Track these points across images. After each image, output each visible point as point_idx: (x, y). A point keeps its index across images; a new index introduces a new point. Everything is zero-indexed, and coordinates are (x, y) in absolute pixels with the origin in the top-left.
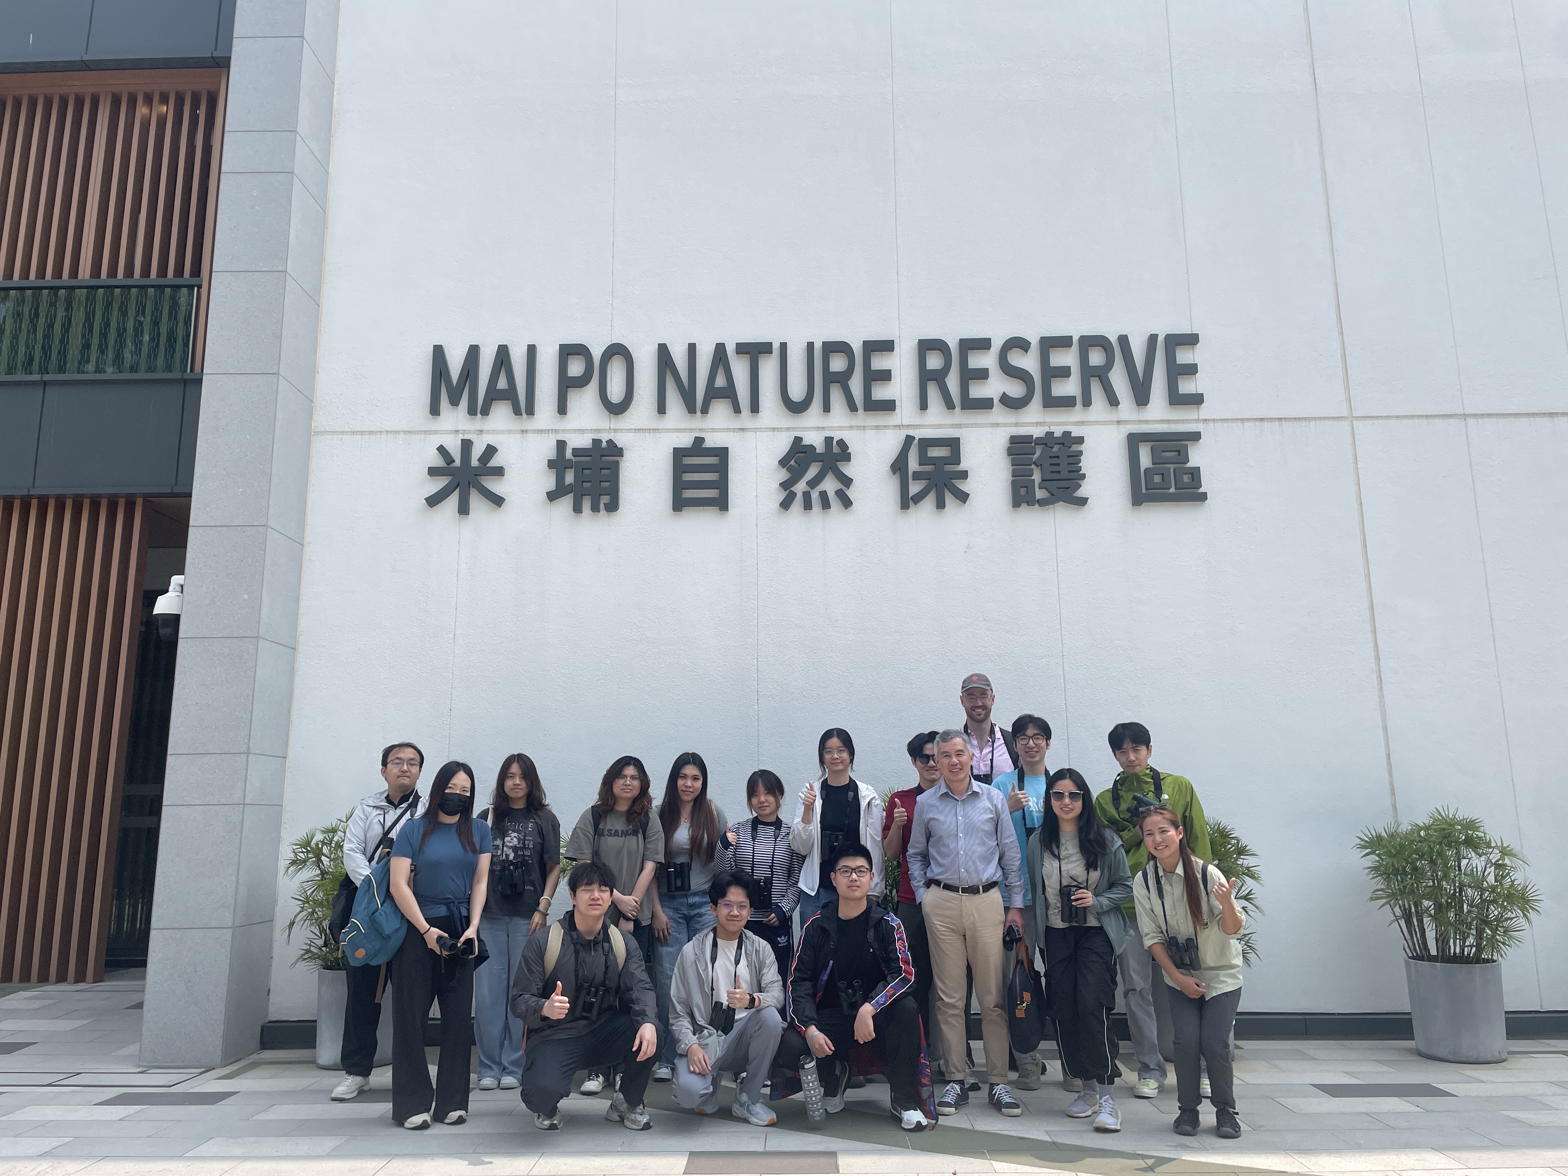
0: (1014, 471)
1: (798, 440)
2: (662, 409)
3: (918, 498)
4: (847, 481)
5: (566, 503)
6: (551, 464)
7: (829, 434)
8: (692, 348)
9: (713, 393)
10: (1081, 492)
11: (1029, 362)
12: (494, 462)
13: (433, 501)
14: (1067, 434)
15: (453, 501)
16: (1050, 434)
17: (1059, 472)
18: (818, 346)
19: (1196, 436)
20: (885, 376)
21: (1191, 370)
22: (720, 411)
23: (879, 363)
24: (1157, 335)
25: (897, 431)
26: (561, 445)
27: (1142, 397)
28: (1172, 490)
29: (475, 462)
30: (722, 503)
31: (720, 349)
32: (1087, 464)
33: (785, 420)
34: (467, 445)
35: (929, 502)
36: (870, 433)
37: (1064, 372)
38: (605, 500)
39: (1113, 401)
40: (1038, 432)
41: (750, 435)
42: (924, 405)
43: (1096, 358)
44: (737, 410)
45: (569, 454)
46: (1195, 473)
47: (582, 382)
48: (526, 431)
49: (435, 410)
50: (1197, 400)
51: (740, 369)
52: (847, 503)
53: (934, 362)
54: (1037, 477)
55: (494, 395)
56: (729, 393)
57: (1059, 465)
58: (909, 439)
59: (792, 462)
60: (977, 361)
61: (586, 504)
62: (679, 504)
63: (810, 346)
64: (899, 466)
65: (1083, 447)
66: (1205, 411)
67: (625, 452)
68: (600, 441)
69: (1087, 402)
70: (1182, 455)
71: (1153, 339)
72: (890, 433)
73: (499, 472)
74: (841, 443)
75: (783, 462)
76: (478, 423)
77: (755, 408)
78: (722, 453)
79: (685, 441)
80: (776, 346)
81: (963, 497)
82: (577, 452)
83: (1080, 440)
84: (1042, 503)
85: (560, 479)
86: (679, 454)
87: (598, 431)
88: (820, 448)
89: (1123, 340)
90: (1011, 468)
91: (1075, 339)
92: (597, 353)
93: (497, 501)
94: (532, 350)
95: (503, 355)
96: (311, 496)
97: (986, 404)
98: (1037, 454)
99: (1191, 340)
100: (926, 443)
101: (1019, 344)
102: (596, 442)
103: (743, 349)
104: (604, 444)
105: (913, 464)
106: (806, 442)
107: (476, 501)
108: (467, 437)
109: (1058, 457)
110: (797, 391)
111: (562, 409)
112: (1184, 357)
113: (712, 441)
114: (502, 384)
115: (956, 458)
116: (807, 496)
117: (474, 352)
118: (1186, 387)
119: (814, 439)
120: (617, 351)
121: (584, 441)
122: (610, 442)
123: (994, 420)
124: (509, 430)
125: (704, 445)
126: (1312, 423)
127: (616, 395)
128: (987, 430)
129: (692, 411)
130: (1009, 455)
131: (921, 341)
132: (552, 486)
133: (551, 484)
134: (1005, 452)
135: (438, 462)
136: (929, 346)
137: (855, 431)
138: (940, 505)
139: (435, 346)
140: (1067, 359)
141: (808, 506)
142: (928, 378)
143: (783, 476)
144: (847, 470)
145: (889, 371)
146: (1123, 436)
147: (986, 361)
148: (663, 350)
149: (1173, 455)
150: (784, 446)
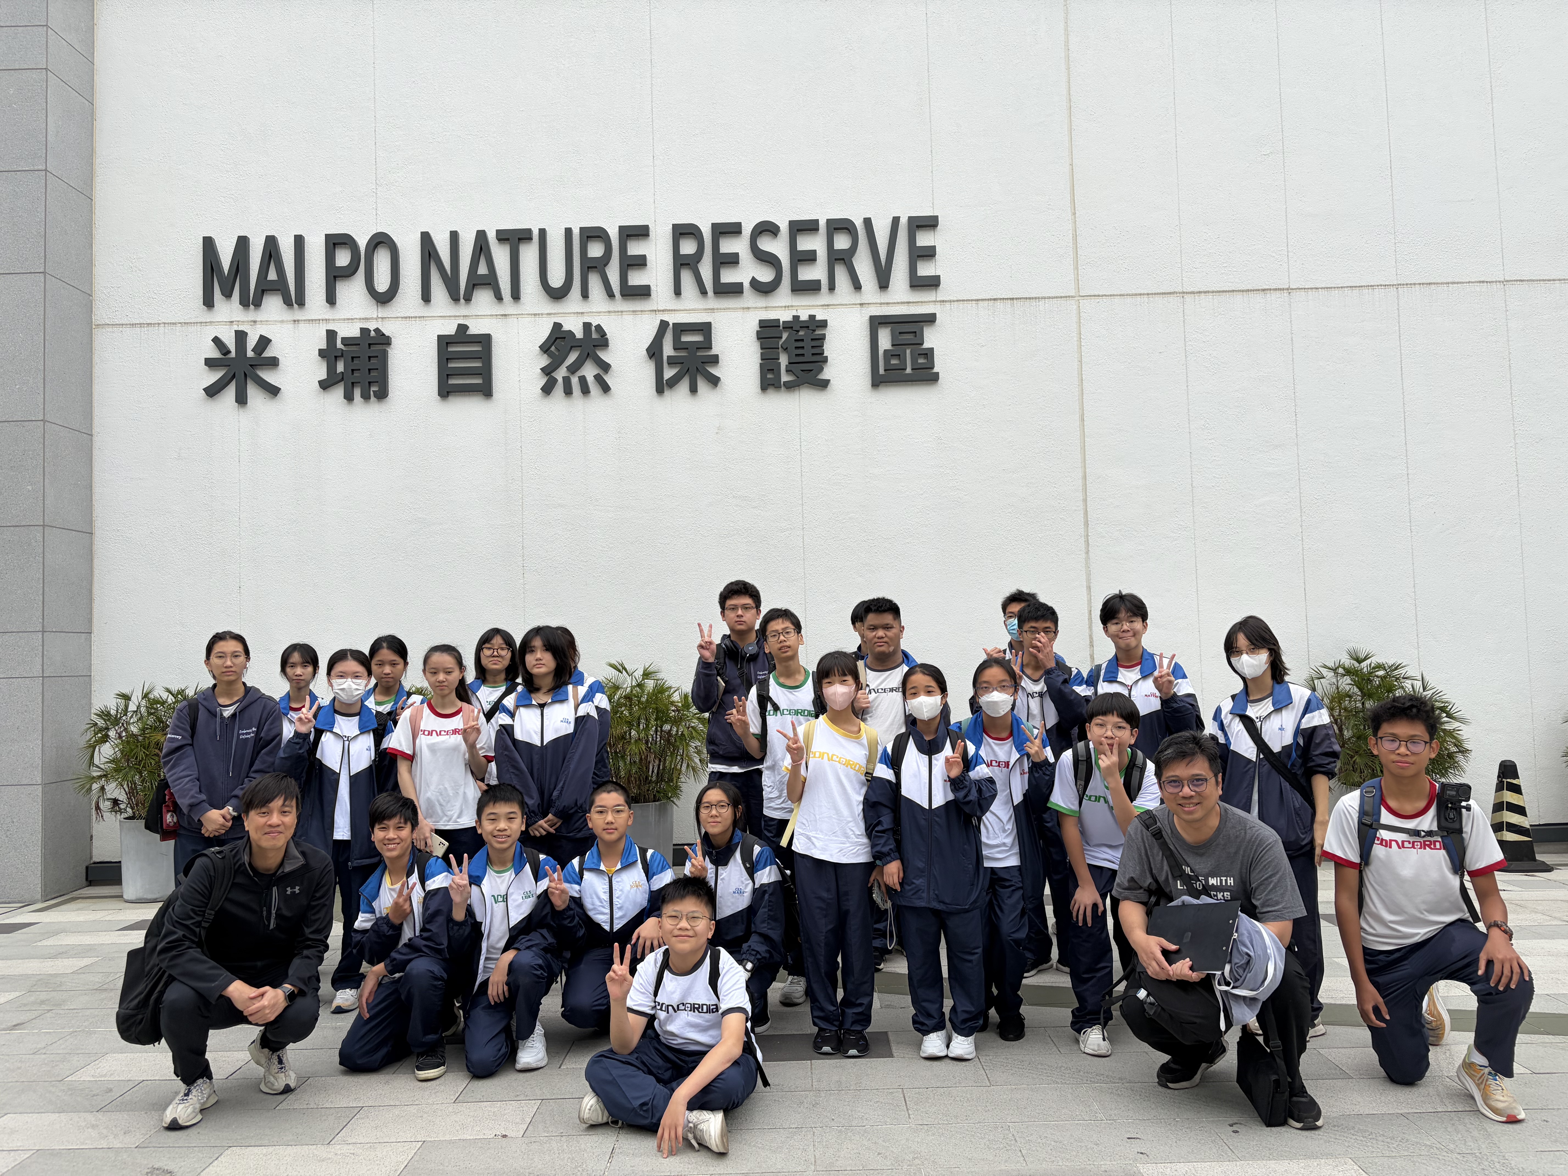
0: (762, 353)
1: (557, 326)
3: (673, 383)
4: (605, 367)
5: (338, 392)
6: (322, 353)
7: (587, 320)
8: (454, 237)
9: (476, 282)
10: (826, 375)
11: (778, 247)
12: (268, 353)
13: (212, 391)
14: (812, 317)
15: (230, 393)
16: (796, 318)
17: (804, 355)
18: (576, 232)
19: (931, 319)
20: (640, 262)
21: (929, 253)
22: (483, 298)
23: (635, 249)
24: (899, 218)
25: (653, 315)
26: (331, 335)
27: (883, 282)
28: (909, 370)
29: (250, 354)
30: (486, 390)
31: (481, 236)
32: (830, 349)
33: (545, 305)
34: (241, 336)
35: (684, 386)
36: (627, 319)
37: (810, 257)
38: (374, 388)
39: (857, 286)
40: (785, 316)
41: (512, 321)
42: (678, 292)
43: (842, 242)
44: (499, 297)
45: (339, 345)
46: (929, 354)
47: (348, 272)
48: (298, 321)
49: (208, 302)
50: (933, 283)
51: (501, 256)
52: (606, 388)
53: (688, 248)
54: (784, 360)
55: (265, 288)
56: (490, 282)
58: (664, 325)
59: (553, 349)
60: (728, 246)
61: (357, 393)
62: (446, 391)
63: (568, 232)
64: (654, 351)
65: (827, 331)
66: (942, 293)
67: (394, 340)
68: (368, 330)
69: (832, 288)
70: (918, 336)
71: (896, 221)
72: (646, 317)
73: (274, 363)
74: (599, 328)
75: (545, 348)
76: (252, 314)
77: (516, 296)
78: (485, 340)
79: (450, 329)
80: (535, 232)
81: (714, 381)
82: (346, 341)
83: (824, 324)
84: (790, 387)
85: (331, 369)
86: (444, 342)
87: (366, 319)
88: (579, 334)
89: (868, 222)
90: (760, 351)
91: (822, 223)
92: (362, 243)
93: (273, 391)
94: (299, 241)
95: (271, 246)
96: (97, 388)
97: (735, 290)
98: (784, 337)
99: (929, 223)
100: (681, 329)
101: (767, 229)
102: (365, 331)
103: (504, 236)
104: (373, 334)
105: (668, 350)
106: (566, 327)
107: (253, 392)
108: (241, 328)
109: (803, 340)
110: (556, 279)
111: (331, 299)
112: (924, 240)
113: (475, 329)
114: (272, 275)
115: (707, 344)
116: (567, 382)
117: (243, 243)
118: (925, 270)
119: (574, 326)
120: (381, 241)
121: (352, 331)
122: (377, 330)
123: (746, 306)
124: (282, 322)
125: (467, 333)
126: (1042, 302)
127: (382, 283)
128: (739, 314)
129: (455, 298)
130: (758, 338)
131: (675, 227)
132: (323, 375)
133: (322, 373)
134: (754, 335)
135: (215, 354)
136: (682, 232)
137: (613, 317)
138: (694, 390)
139: (204, 238)
140: (815, 243)
141: (568, 391)
142: (681, 263)
143: (544, 361)
144: (604, 356)
145: (644, 257)
146: (867, 318)
147: (738, 246)
148: (426, 238)
149: (910, 336)
150: (544, 332)
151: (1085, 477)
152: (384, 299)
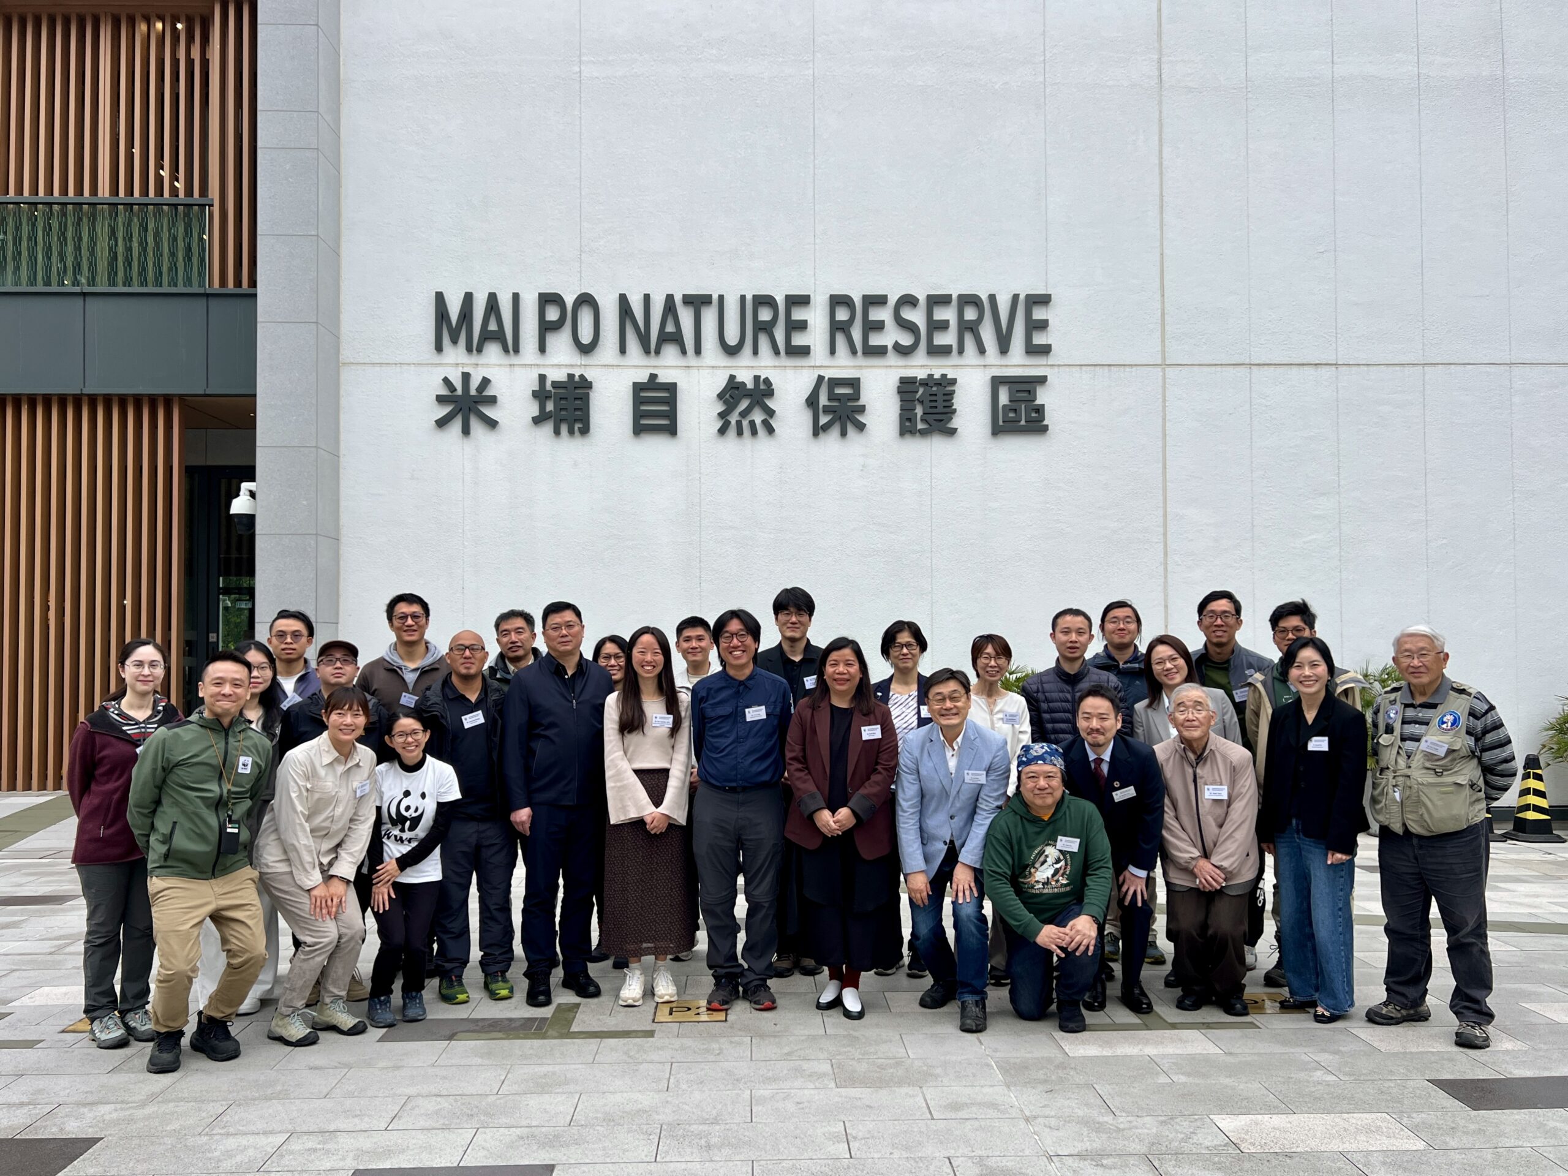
0: (901, 406)
1: (732, 378)
2: (623, 350)
3: (826, 428)
4: (771, 413)
6: (535, 395)
7: (757, 373)
8: (647, 298)
9: (665, 338)
10: (954, 424)
11: (916, 316)
12: (489, 392)
13: (442, 423)
14: (944, 376)
15: (456, 426)
16: (931, 376)
17: (936, 407)
18: (749, 298)
19: (1042, 380)
20: (802, 326)
21: (1043, 325)
22: (670, 352)
23: (798, 315)
24: (1018, 295)
25: (811, 371)
26: (542, 378)
27: (1004, 348)
28: (1023, 423)
29: (473, 392)
30: (671, 430)
31: (670, 298)
32: (958, 402)
33: (722, 360)
34: (466, 377)
35: (835, 431)
36: (790, 373)
37: (944, 326)
38: (577, 426)
39: (982, 350)
40: (921, 374)
41: (694, 371)
42: (833, 351)
43: (970, 314)
44: (684, 352)
45: (549, 387)
46: (1040, 410)
47: (556, 326)
48: (514, 366)
49: (439, 348)
50: (1045, 350)
51: (686, 317)
52: (770, 430)
53: (842, 315)
54: (919, 411)
55: (487, 336)
56: (676, 339)
57: (936, 401)
58: (820, 379)
59: (728, 396)
60: (876, 315)
61: (564, 429)
62: (639, 429)
63: (743, 298)
64: (812, 402)
65: (956, 388)
66: (1051, 359)
67: (594, 384)
68: (574, 376)
69: (961, 351)
70: (1031, 394)
71: (1016, 297)
72: (805, 372)
73: (492, 400)
74: (767, 381)
75: (720, 396)
76: (474, 359)
77: (698, 351)
78: (672, 388)
79: (643, 377)
80: (715, 297)
81: (861, 427)
82: (555, 385)
83: (953, 382)
84: (923, 433)
85: (542, 407)
86: (638, 388)
87: (572, 366)
88: (750, 385)
89: (992, 298)
90: (900, 403)
91: (954, 297)
92: (569, 300)
93: (492, 424)
94: (516, 297)
95: (492, 302)
96: (342, 417)
97: (881, 351)
98: (920, 392)
99: (1044, 300)
100: (834, 383)
101: (908, 301)
102: (571, 376)
103: (688, 300)
104: (577, 378)
105: (823, 400)
106: (739, 379)
107: (475, 425)
108: (466, 370)
109: (936, 395)
110: (732, 338)
111: (542, 349)
112: (1038, 314)
113: (664, 377)
115: (856, 396)
116: (739, 424)
117: (468, 298)
118: (1039, 339)
119: (745, 377)
120: (586, 300)
121: (560, 376)
122: (582, 376)
123: (888, 364)
124: (500, 365)
125: (657, 381)
126: (1134, 368)
127: (586, 337)
128: (883, 371)
129: (647, 351)
130: (899, 392)
131: (832, 296)
132: (536, 413)
133: (535, 411)
134: (896, 390)
135: (444, 392)
136: (838, 301)
137: (778, 371)
138: (844, 434)
139: (437, 293)
140: (947, 314)
141: (740, 433)
142: (837, 328)
143: (720, 408)
144: (771, 404)
145: (806, 321)
146: (988, 378)
147: (883, 314)
148: (623, 299)
149: (1025, 394)
150: (721, 382)
151: (1165, 516)
152: (586, 350)
